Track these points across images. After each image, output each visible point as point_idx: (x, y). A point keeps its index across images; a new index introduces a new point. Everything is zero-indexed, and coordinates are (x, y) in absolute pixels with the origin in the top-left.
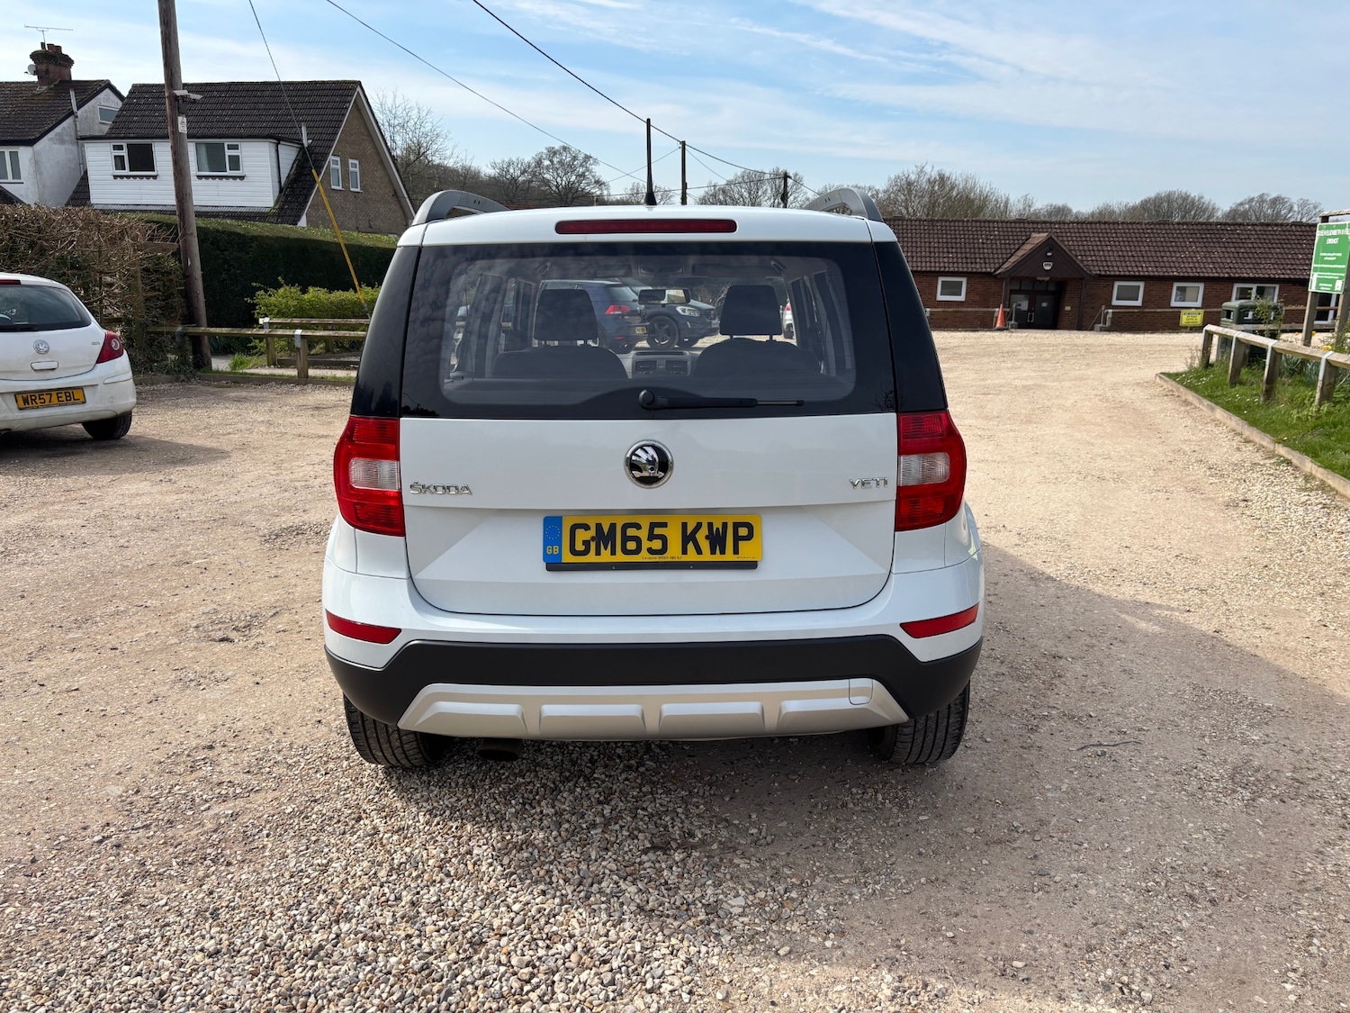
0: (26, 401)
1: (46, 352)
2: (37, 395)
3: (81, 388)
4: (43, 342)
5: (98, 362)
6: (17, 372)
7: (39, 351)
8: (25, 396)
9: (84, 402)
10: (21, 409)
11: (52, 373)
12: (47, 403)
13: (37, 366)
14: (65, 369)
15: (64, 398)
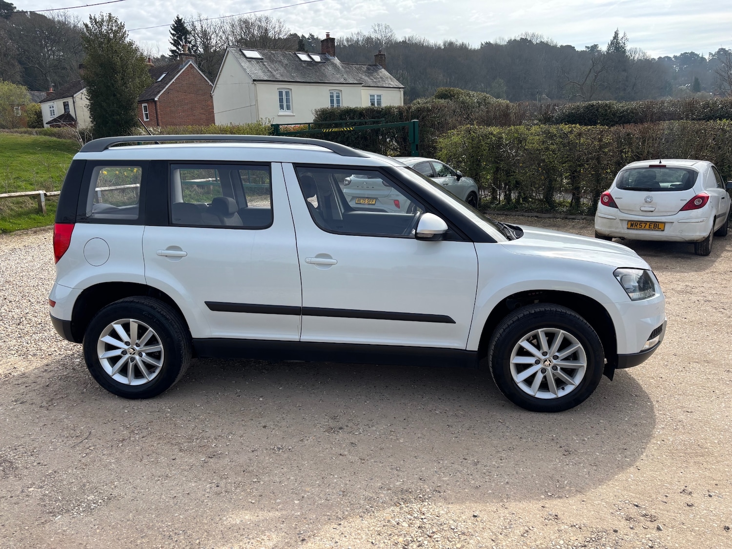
0: (632, 225)
1: (650, 202)
2: (639, 223)
3: (664, 223)
4: (652, 197)
5: (681, 210)
6: (633, 211)
7: (646, 202)
8: (632, 222)
9: (662, 231)
10: (628, 228)
11: (651, 213)
12: (643, 228)
13: (642, 209)
14: (659, 212)
15: (653, 227)
